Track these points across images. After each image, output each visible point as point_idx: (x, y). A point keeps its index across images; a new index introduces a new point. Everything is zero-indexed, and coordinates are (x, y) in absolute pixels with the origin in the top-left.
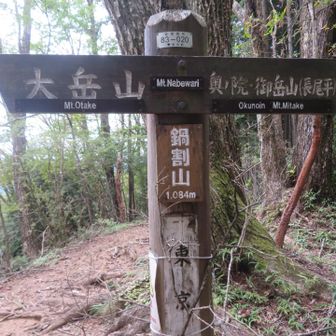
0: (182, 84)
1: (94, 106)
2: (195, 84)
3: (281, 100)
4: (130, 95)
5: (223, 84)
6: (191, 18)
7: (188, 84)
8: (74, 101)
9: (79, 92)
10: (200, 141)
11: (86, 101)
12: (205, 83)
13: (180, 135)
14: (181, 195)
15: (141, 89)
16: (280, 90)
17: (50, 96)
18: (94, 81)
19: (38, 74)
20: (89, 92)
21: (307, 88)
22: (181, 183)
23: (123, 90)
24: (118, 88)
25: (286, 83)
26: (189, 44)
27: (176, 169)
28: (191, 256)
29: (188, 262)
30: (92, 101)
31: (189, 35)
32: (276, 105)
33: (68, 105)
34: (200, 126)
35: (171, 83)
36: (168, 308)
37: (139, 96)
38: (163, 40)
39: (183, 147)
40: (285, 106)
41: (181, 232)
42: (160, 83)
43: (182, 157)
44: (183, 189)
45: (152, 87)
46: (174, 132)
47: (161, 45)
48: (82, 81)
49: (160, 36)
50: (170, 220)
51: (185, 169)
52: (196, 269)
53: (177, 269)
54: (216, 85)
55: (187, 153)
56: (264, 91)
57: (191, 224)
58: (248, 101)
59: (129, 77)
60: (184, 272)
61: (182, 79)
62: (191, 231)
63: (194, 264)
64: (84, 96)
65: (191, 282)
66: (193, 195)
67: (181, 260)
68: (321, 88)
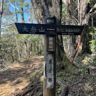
1: (35, 33)
2: (54, 30)
3: (70, 33)
5: (59, 30)
8: (32, 32)
9: (33, 30)
10: (54, 40)
11: (34, 32)
12: (56, 29)
16: (70, 31)
17: (27, 31)
18: (35, 29)
20: (34, 30)
21: (75, 31)
22: (51, 48)
23: (41, 30)
24: (40, 30)
26: (53, 22)
27: (50, 45)
28: (52, 62)
30: (35, 32)
31: (53, 20)
34: (55, 37)
35: (49, 29)
36: (47, 72)
37: (44, 31)
39: (51, 41)
41: (50, 57)
42: (48, 29)
43: (51, 43)
44: (51, 49)
45: (46, 30)
46: (50, 38)
47: (48, 22)
48: (33, 29)
49: (48, 20)
50: (48, 55)
51: (52, 45)
52: (53, 65)
53: (49, 65)
56: (67, 31)
57: (52, 56)
58: (64, 33)
59: (42, 28)
60: (51, 65)
61: (51, 29)
64: (33, 31)
65: (52, 67)
66: (53, 50)
67: (50, 63)
68: (77, 31)
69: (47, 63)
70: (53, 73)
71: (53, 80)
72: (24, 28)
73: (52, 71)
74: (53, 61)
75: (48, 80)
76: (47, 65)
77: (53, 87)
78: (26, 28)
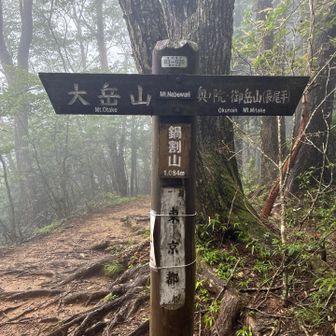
0: (178, 95)
1: (116, 110)
2: (187, 95)
3: (249, 106)
4: (141, 102)
5: (207, 96)
6: (187, 46)
7: (182, 95)
8: (102, 107)
9: (105, 100)
10: (189, 136)
11: (110, 107)
12: (195, 94)
13: (175, 131)
14: (174, 173)
15: (149, 98)
16: (248, 99)
17: (85, 103)
18: (116, 93)
19: (76, 88)
20: (112, 100)
21: (269, 98)
22: (174, 165)
23: (136, 99)
24: (132, 97)
25: (254, 94)
26: (185, 65)
27: (172, 155)
28: (180, 214)
29: (178, 221)
30: (114, 107)
31: (185, 59)
32: (245, 110)
33: (97, 109)
34: (189, 126)
35: (170, 94)
36: (162, 252)
37: (147, 103)
38: (166, 62)
39: (177, 140)
40: (252, 110)
41: (172, 198)
42: (163, 94)
43: (176, 147)
44: (176, 168)
45: (156, 97)
46: (171, 128)
47: (163, 66)
48: (107, 93)
49: (163, 58)
50: (166, 190)
51: (178, 155)
52: (183, 226)
53: (170, 225)
54: (202, 95)
55: (179, 144)
56: (237, 100)
57: (181, 195)
58: (225, 106)
59: (140, 89)
60: (175, 227)
61: (177, 91)
62: (180, 199)
63: (181, 222)
64: (109, 103)
65: (180, 235)
66: (183, 173)
67: (173, 218)
68: (279, 97)
69: (162, 220)
70: (182, 254)
71: (182, 276)
73: (178, 247)
74: (184, 211)
75: (165, 278)
76: (162, 227)
77: (182, 303)
78: (80, 90)
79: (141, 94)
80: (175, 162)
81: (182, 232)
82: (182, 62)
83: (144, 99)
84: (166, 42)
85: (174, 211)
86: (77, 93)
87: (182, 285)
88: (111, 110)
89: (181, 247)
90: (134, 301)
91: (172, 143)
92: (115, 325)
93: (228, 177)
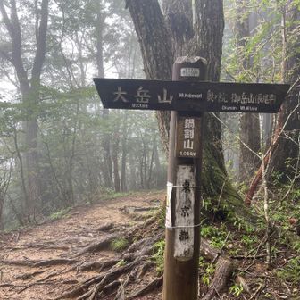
0: (192, 96)
1: (147, 106)
2: (200, 96)
3: (245, 105)
4: (165, 101)
5: (214, 97)
6: (200, 61)
7: (195, 96)
8: (137, 103)
9: (140, 98)
10: (200, 126)
11: (142, 104)
12: (205, 95)
13: (189, 122)
14: (188, 154)
15: (171, 98)
16: (245, 100)
17: (125, 100)
18: (147, 94)
19: (119, 89)
20: (145, 99)
21: (260, 100)
22: (188, 147)
23: (162, 99)
24: (159, 97)
25: (248, 96)
26: (198, 75)
27: (186, 140)
28: (191, 186)
29: (189, 190)
30: (146, 104)
31: (198, 70)
32: (242, 108)
33: (134, 106)
34: (200, 118)
35: (186, 95)
36: (177, 214)
37: (170, 102)
38: (184, 72)
39: (190, 129)
40: (247, 108)
41: (185, 173)
42: (181, 95)
43: (190, 134)
44: (190, 150)
45: (177, 97)
46: (187, 120)
47: (182, 75)
48: (141, 94)
49: (182, 70)
50: (181, 167)
51: (191, 140)
52: (193, 195)
53: (183, 194)
54: (210, 97)
55: (192, 132)
56: (236, 100)
57: (192, 171)
58: (227, 105)
59: (165, 91)
60: (187, 195)
62: (191, 174)
63: (192, 191)
64: (142, 101)
65: (190, 202)
66: (194, 154)
67: (186, 189)
68: (268, 99)
69: (178, 190)
70: (192, 217)
71: (191, 234)
72: (117, 91)
73: (189, 211)
74: (194, 183)
75: (178, 235)
76: (177, 195)
77: (190, 256)
78: (122, 91)
79: (165, 95)
80: (189, 145)
81: (192, 200)
82: (196, 72)
83: (168, 98)
84: (184, 58)
85: (187, 183)
86: (120, 93)
87: (191, 242)
88: (144, 106)
89: (191, 211)
90: (142, 267)
91: (187, 131)
92: (128, 284)
93: (217, 168)
